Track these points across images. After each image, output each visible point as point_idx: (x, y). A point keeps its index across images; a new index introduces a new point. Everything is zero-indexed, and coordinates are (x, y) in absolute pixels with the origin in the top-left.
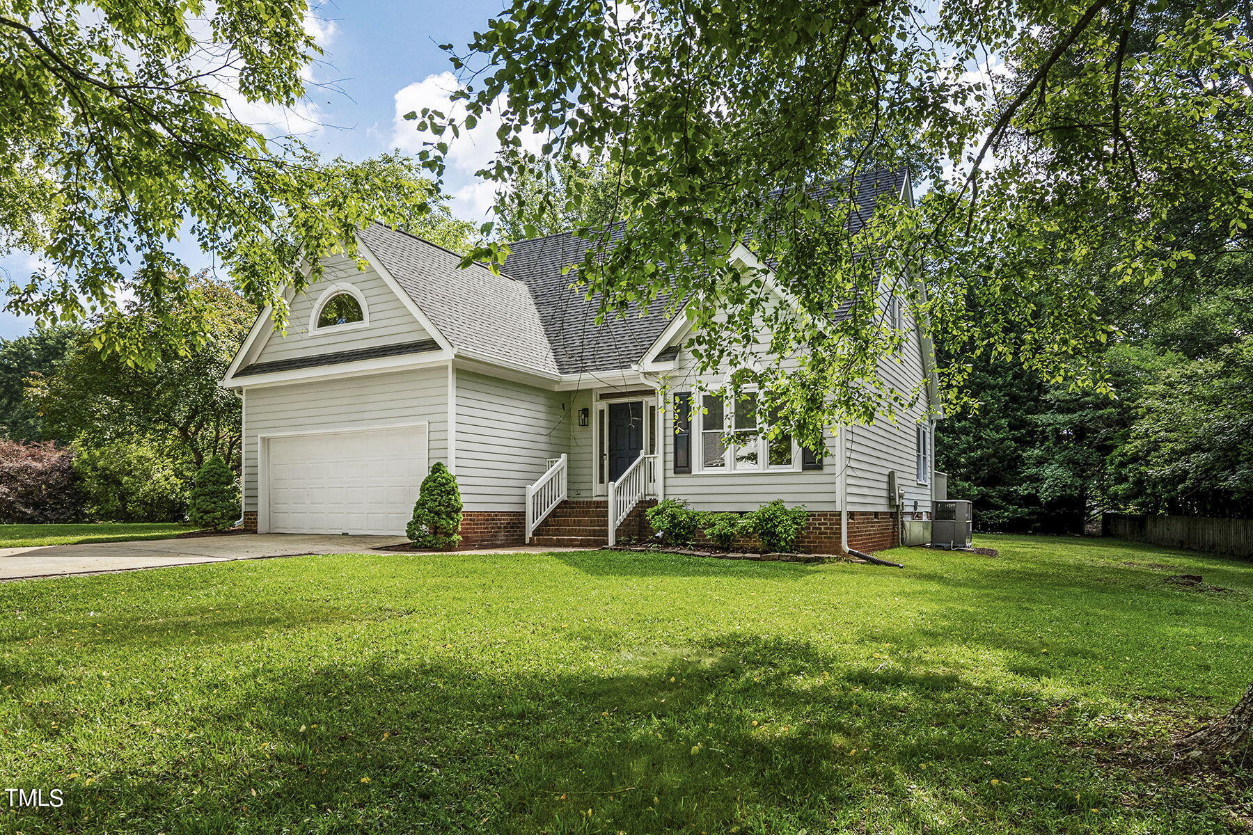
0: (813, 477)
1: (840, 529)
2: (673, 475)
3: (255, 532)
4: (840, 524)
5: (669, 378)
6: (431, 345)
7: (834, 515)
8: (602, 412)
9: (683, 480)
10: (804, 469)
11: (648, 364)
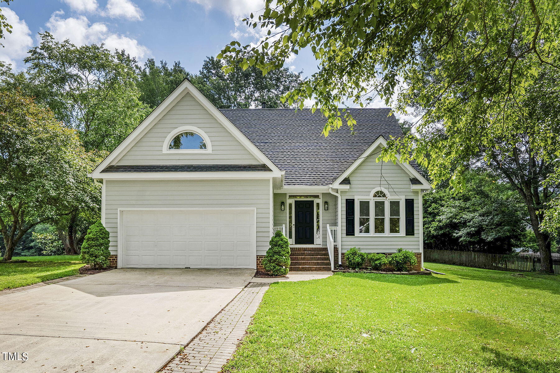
0: (410, 238)
1: (421, 260)
2: (346, 236)
3: (116, 268)
4: (421, 258)
5: (343, 192)
6: (264, 168)
7: (419, 254)
8: (290, 205)
9: (350, 238)
10: (407, 235)
11: (336, 185)
